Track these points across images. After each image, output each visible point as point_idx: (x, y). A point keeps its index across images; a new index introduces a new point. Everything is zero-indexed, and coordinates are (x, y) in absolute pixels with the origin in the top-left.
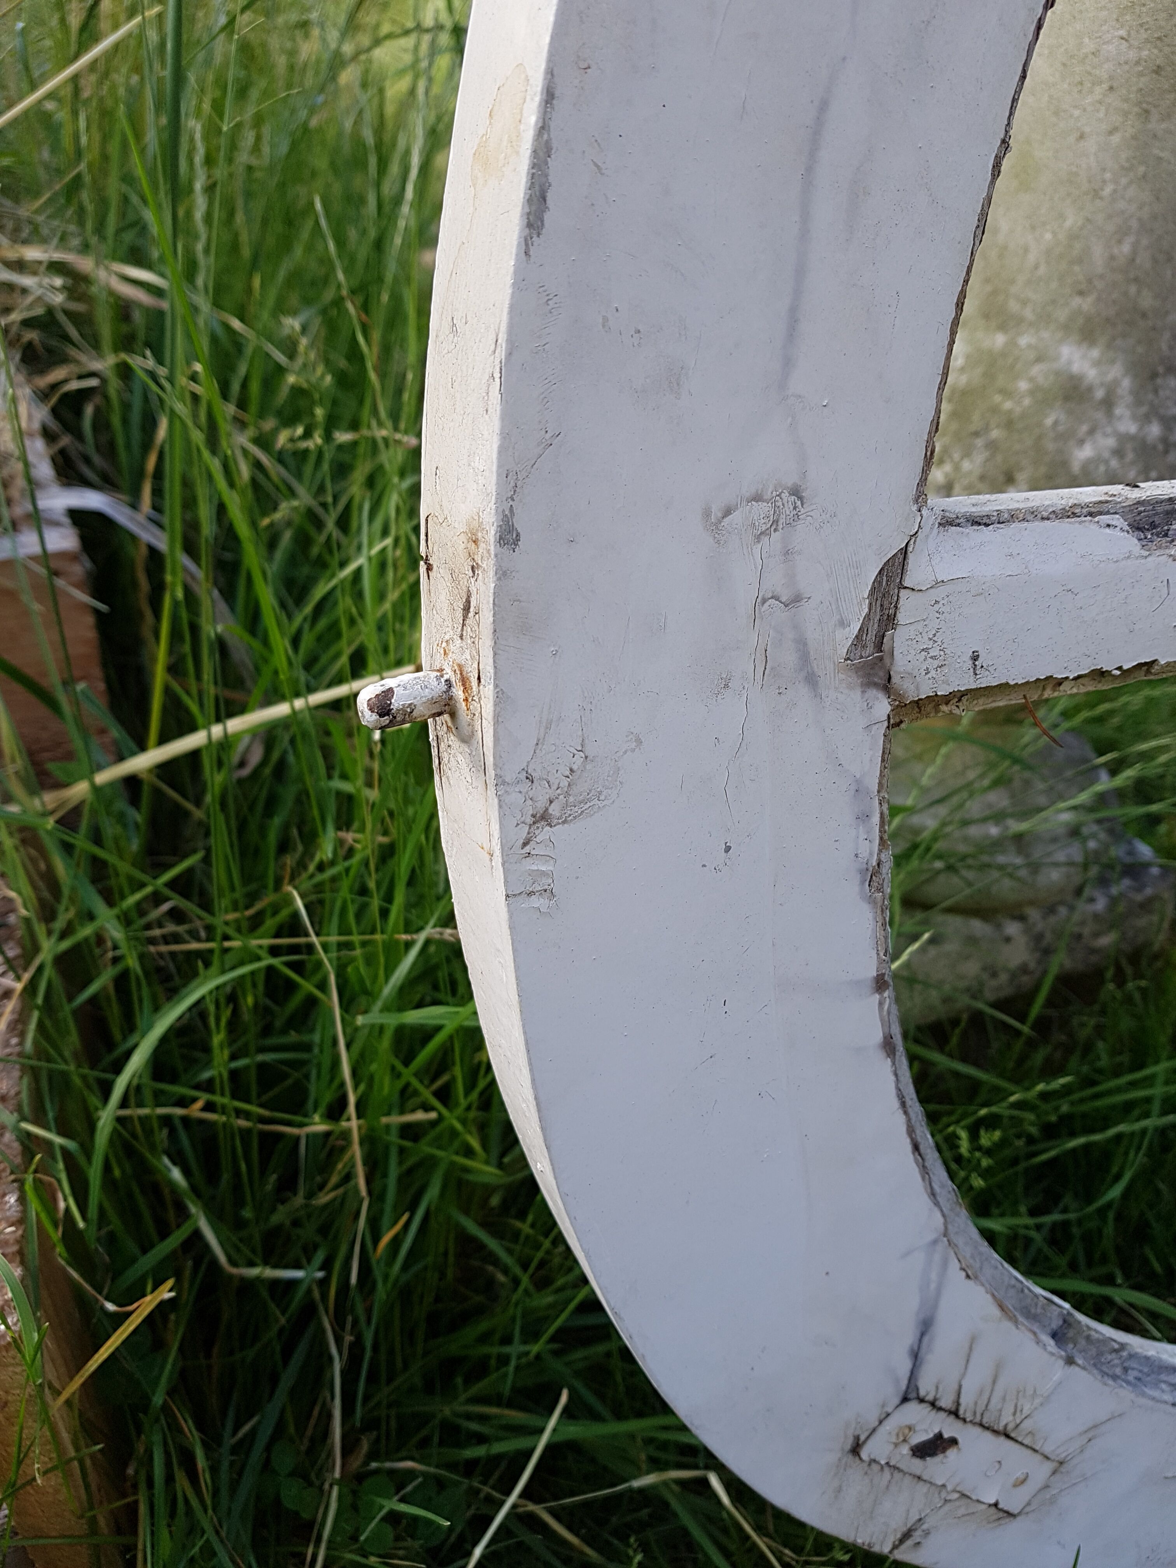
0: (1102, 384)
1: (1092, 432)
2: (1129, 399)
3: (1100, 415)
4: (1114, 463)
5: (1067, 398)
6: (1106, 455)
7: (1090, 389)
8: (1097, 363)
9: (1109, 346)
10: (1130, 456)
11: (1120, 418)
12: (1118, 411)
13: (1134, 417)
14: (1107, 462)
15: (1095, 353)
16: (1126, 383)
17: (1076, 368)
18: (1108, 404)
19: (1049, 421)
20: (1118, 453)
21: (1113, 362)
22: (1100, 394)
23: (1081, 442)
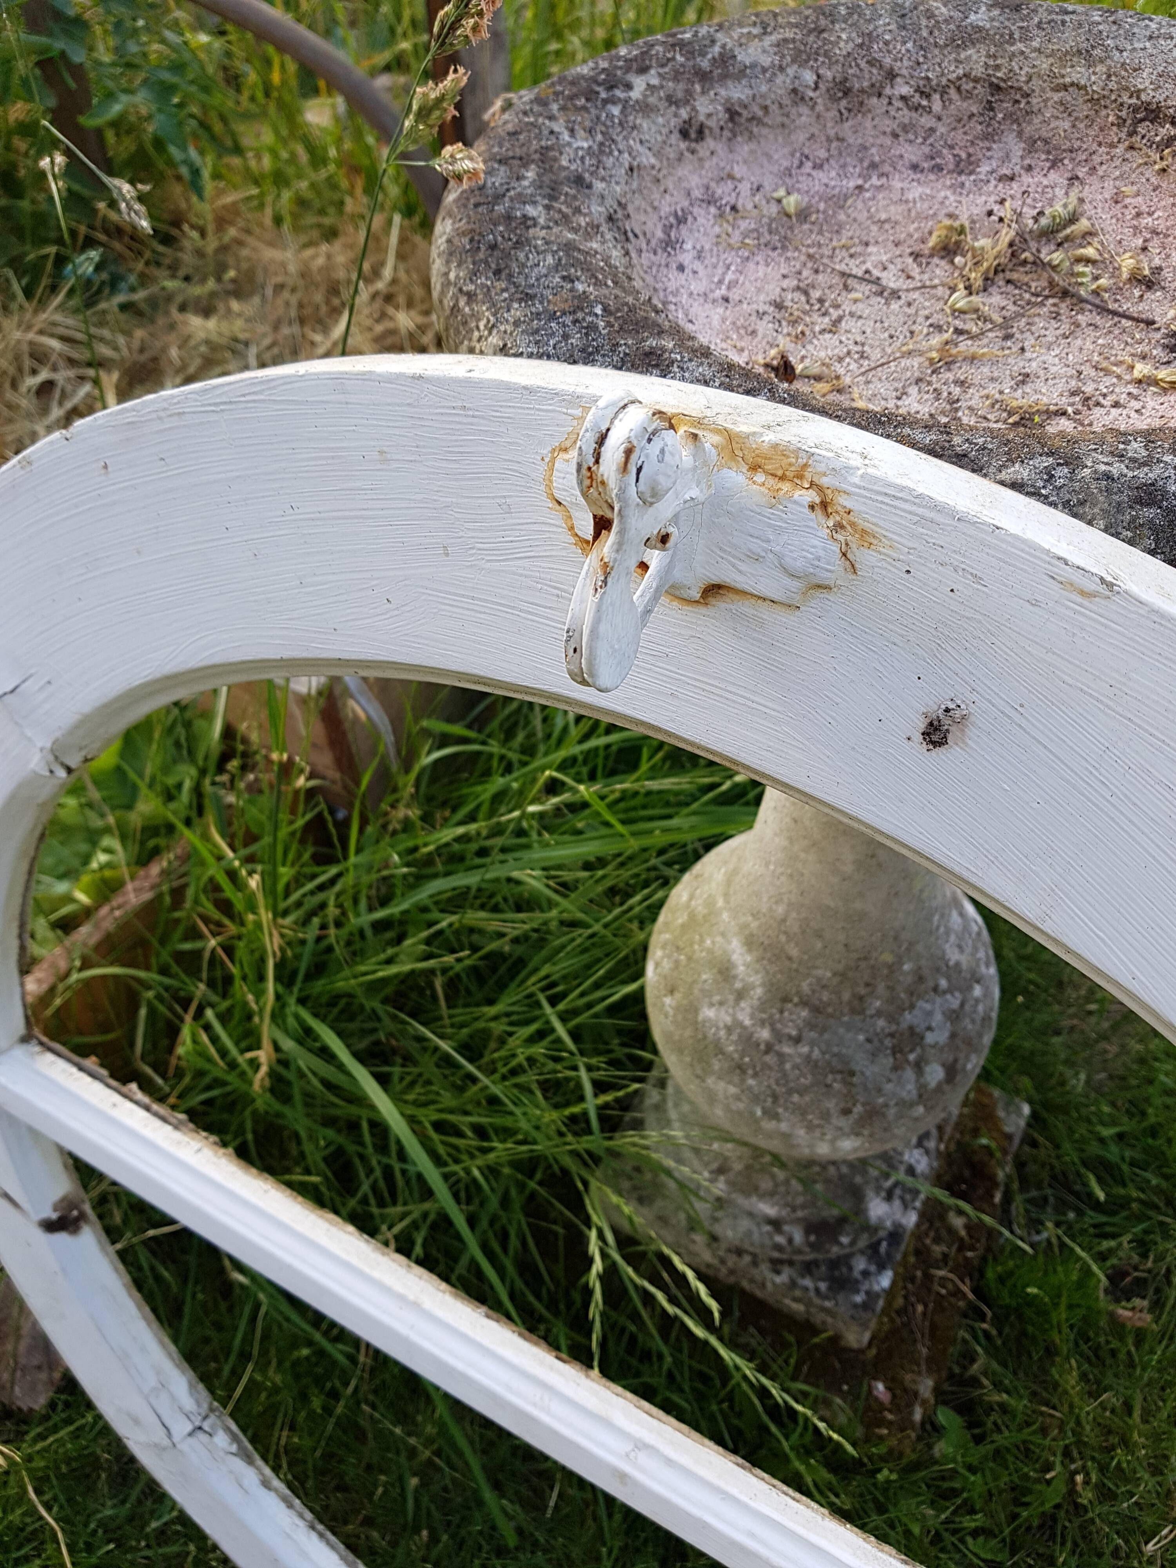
0: (743, 980)
1: (721, 1003)
2: (756, 1002)
3: (731, 998)
4: (722, 1033)
5: (720, 972)
6: (721, 1025)
7: (735, 977)
8: (747, 966)
9: (759, 960)
10: (734, 1037)
11: (743, 1009)
12: (743, 1004)
13: (752, 1017)
14: (718, 1028)
15: (749, 958)
16: (759, 991)
17: (735, 957)
18: (740, 995)
19: (704, 977)
20: (729, 1029)
21: (757, 972)
22: (738, 985)
23: (712, 1005)
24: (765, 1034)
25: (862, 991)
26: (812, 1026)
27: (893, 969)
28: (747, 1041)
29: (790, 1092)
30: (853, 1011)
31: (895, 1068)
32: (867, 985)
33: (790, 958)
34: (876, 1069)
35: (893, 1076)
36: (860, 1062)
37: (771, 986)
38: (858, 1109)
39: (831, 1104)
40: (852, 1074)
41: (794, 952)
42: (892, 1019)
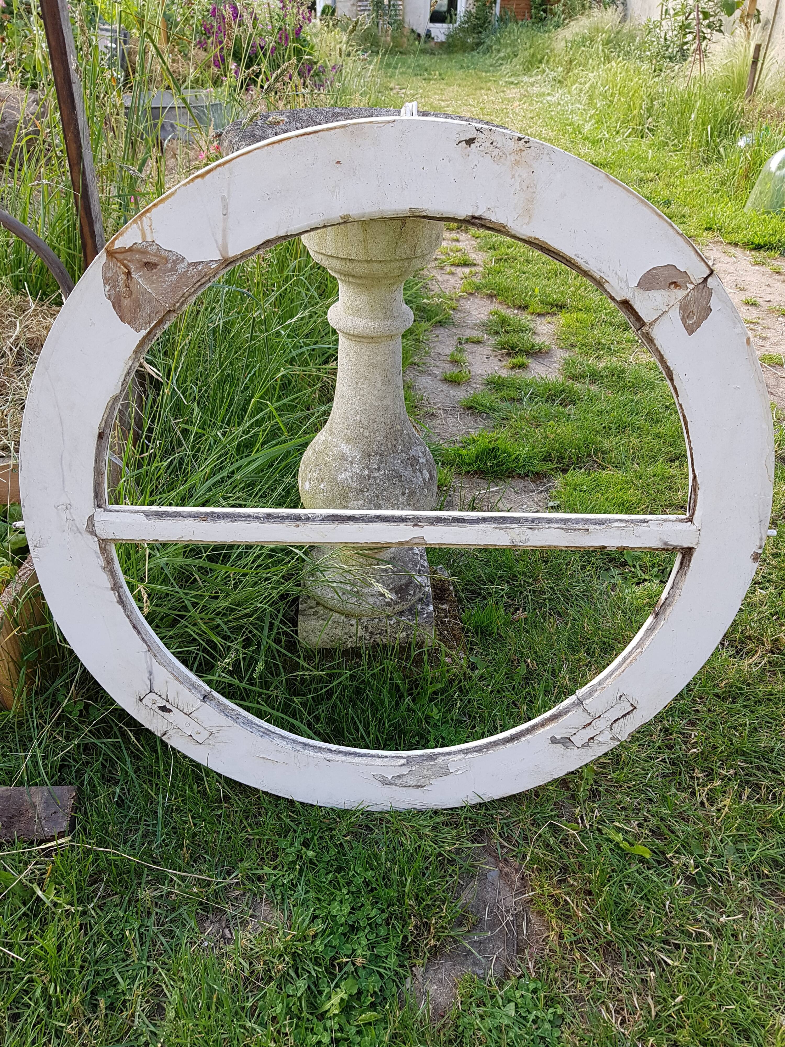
0: (351, 456)
1: (345, 470)
2: (359, 462)
3: (349, 466)
4: (350, 481)
5: (341, 459)
6: (348, 478)
7: (347, 457)
8: (350, 450)
9: (354, 445)
10: (355, 480)
11: (355, 467)
12: (354, 465)
13: (359, 468)
14: (347, 480)
16: (358, 457)
17: (345, 450)
18: (352, 463)
19: (334, 466)
20: (352, 478)
21: (355, 450)
22: (350, 459)
23: (342, 473)
24: (366, 472)
25: (394, 443)
26: (382, 462)
27: (401, 431)
28: (361, 478)
29: (382, 492)
30: (393, 452)
31: (414, 472)
32: (395, 440)
33: (366, 437)
34: (407, 473)
35: (414, 475)
36: (402, 471)
37: (362, 452)
38: (407, 491)
39: (397, 492)
40: (401, 476)
41: (367, 434)
42: (407, 454)
